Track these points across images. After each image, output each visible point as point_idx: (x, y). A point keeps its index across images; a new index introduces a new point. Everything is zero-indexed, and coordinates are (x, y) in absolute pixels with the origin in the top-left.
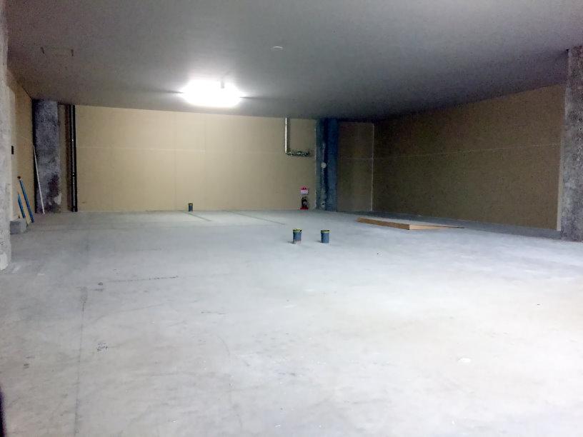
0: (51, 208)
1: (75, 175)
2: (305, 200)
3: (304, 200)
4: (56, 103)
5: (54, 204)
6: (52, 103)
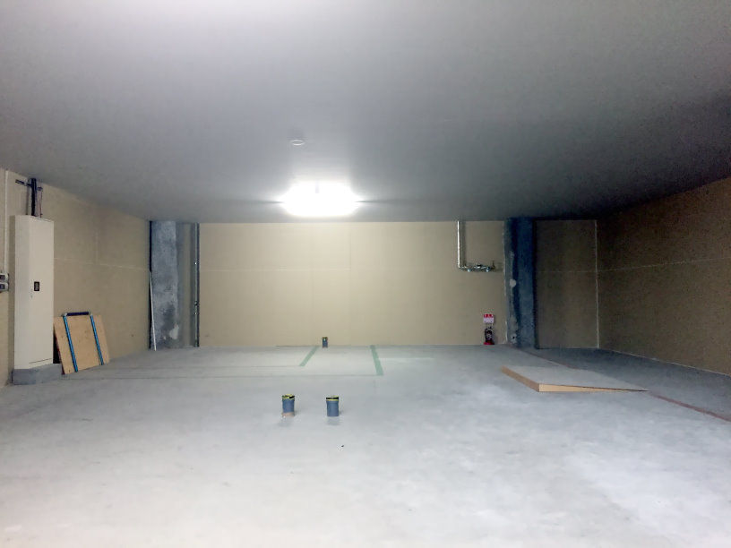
0: (166, 344)
1: (198, 304)
2: (490, 332)
3: (488, 332)
4: (174, 223)
5: (169, 339)
6: (169, 223)
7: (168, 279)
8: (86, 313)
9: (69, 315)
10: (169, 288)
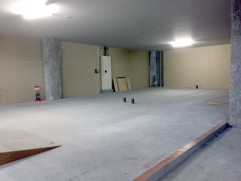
0: (153, 86)
1: (163, 75)
4: (155, 52)
5: (154, 84)
6: (154, 52)
7: (154, 68)
8: (124, 78)
9: (118, 78)
10: (154, 71)
